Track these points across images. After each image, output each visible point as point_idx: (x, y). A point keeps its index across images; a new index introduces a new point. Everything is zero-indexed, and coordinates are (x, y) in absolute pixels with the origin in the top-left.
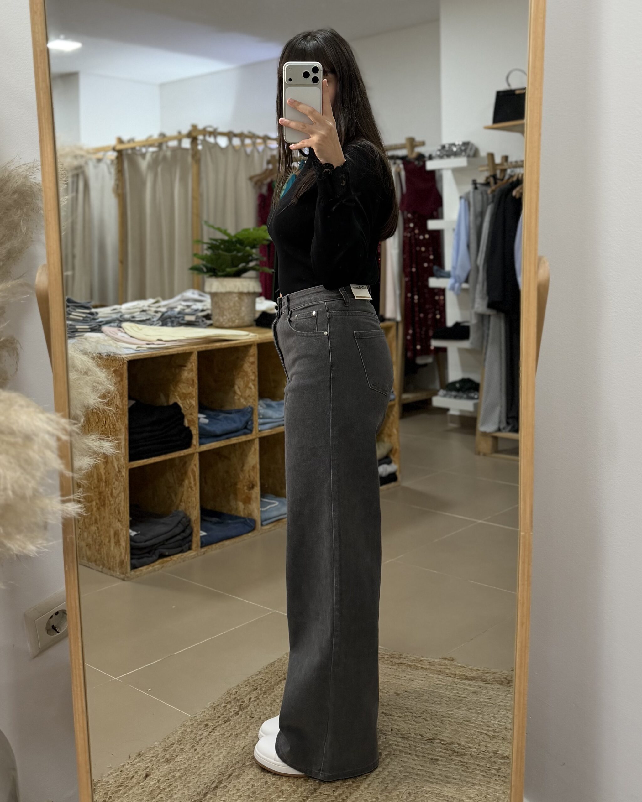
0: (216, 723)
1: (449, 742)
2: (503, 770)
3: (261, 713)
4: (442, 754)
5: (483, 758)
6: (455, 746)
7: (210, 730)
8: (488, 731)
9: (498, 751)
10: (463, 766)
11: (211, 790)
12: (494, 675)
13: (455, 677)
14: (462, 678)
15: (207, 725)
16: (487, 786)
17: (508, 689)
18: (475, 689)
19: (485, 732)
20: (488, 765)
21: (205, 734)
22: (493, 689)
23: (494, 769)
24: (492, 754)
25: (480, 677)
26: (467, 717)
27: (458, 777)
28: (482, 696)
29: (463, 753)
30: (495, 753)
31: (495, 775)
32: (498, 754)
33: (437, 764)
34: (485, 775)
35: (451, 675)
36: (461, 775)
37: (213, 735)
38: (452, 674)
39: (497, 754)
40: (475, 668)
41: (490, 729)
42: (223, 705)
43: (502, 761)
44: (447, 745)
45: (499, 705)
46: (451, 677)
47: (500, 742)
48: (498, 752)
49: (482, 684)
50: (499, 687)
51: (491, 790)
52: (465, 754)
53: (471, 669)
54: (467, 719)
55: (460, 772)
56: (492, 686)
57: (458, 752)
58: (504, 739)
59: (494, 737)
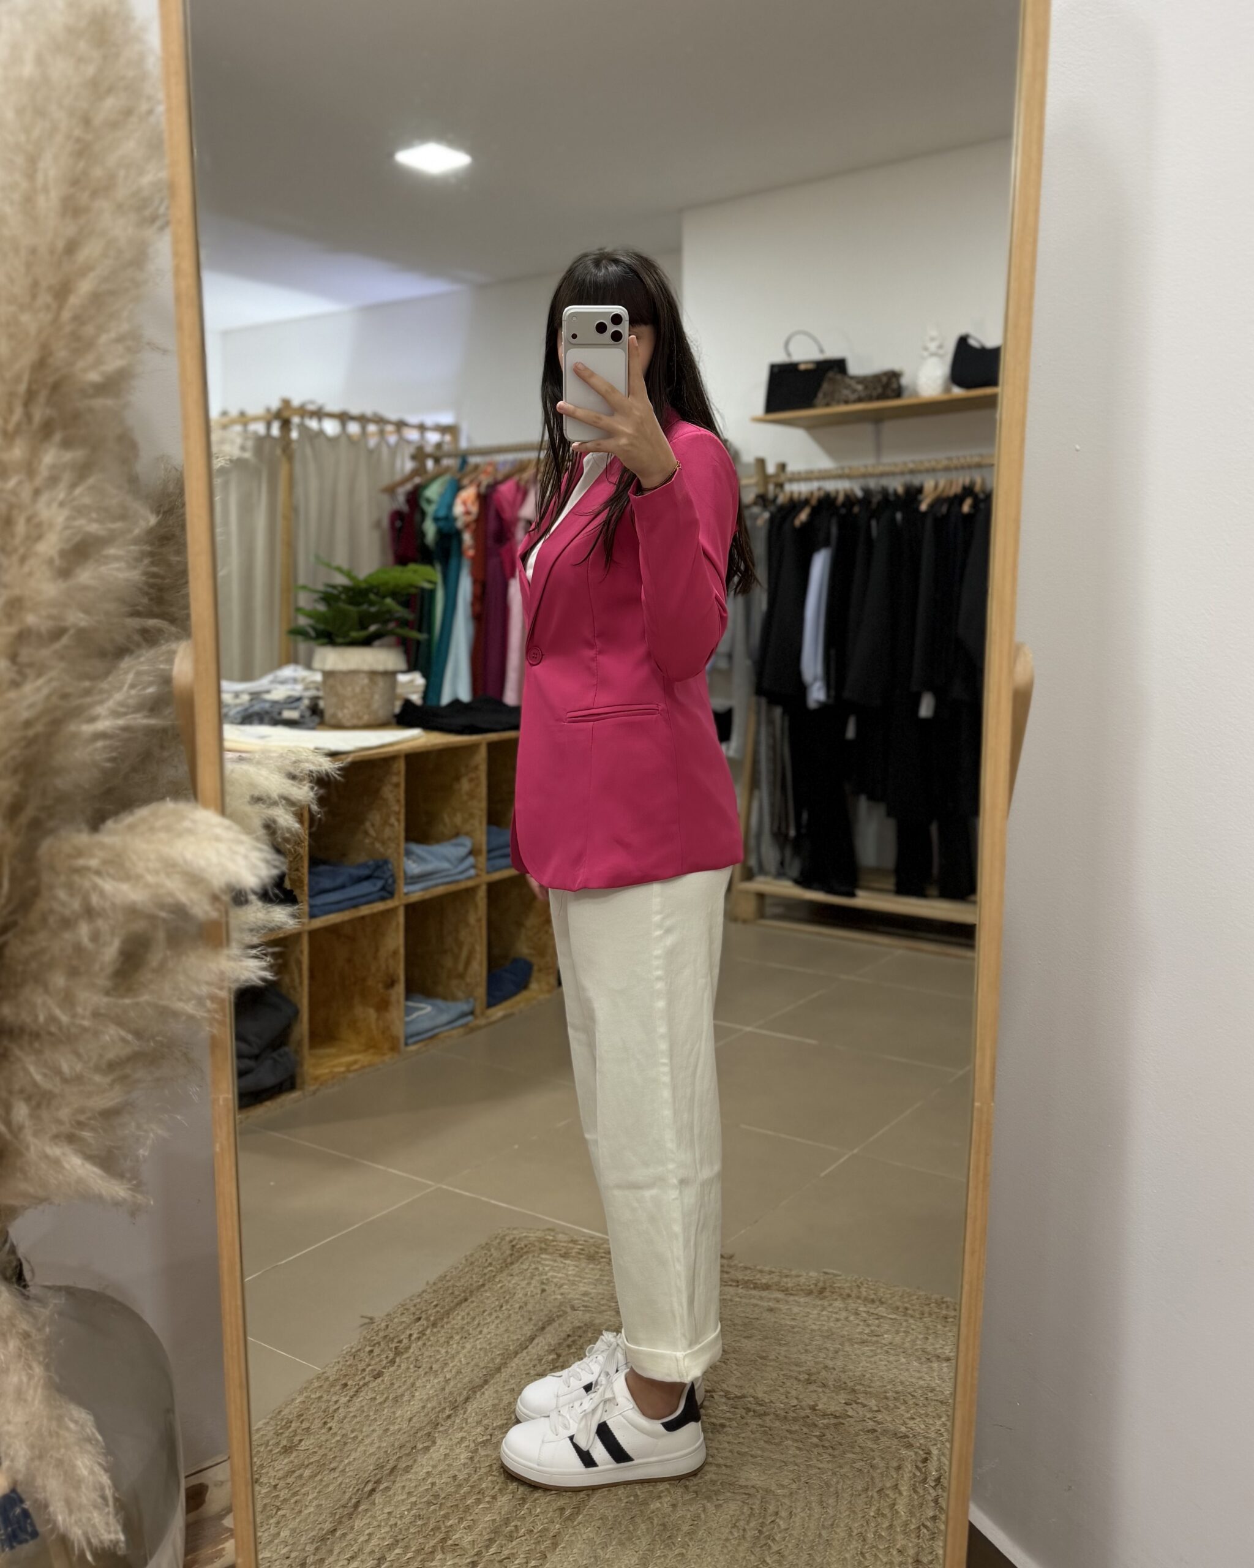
0: (360, 1380)
1: (739, 1395)
2: (828, 1436)
3: (432, 1359)
4: (728, 1415)
5: (795, 1420)
6: (749, 1401)
7: (351, 1393)
8: (799, 1373)
9: (817, 1406)
10: (765, 1432)
11: (366, 1495)
12: (797, 1279)
13: (738, 1286)
14: (747, 1287)
15: (346, 1385)
16: (806, 1465)
17: (820, 1302)
18: (770, 1304)
19: (795, 1374)
20: (805, 1430)
21: (344, 1400)
22: (798, 1304)
23: (815, 1436)
24: (808, 1411)
25: (777, 1284)
26: (764, 1351)
27: (759, 1452)
28: (783, 1316)
29: (763, 1412)
30: (813, 1408)
31: (817, 1446)
32: (819, 1410)
33: (724, 1433)
34: (801, 1446)
35: (730, 1283)
36: (763, 1449)
37: (357, 1401)
38: (732, 1280)
39: (815, 1410)
40: (767, 1269)
41: (801, 1369)
42: (368, 1349)
43: (825, 1421)
44: (736, 1400)
45: (812, 1330)
46: (731, 1285)
47: (820, 1390)
48: (817, 1408)
49: (780, 1295)
50: (807, 1299)
51: (813, 1471)
52: (765, 1414)
53: (761, 1271)
54: (764, 1354)
55: (762, 1443)
56: (796, 1298)
57: (754, 1411)
58: (824, 1386)
59: (809, 1382)
